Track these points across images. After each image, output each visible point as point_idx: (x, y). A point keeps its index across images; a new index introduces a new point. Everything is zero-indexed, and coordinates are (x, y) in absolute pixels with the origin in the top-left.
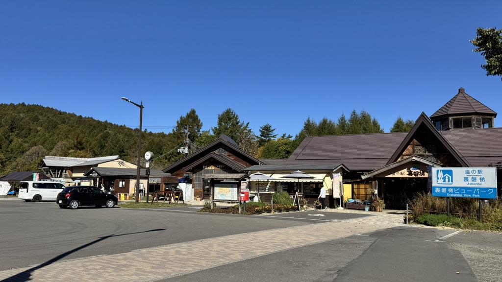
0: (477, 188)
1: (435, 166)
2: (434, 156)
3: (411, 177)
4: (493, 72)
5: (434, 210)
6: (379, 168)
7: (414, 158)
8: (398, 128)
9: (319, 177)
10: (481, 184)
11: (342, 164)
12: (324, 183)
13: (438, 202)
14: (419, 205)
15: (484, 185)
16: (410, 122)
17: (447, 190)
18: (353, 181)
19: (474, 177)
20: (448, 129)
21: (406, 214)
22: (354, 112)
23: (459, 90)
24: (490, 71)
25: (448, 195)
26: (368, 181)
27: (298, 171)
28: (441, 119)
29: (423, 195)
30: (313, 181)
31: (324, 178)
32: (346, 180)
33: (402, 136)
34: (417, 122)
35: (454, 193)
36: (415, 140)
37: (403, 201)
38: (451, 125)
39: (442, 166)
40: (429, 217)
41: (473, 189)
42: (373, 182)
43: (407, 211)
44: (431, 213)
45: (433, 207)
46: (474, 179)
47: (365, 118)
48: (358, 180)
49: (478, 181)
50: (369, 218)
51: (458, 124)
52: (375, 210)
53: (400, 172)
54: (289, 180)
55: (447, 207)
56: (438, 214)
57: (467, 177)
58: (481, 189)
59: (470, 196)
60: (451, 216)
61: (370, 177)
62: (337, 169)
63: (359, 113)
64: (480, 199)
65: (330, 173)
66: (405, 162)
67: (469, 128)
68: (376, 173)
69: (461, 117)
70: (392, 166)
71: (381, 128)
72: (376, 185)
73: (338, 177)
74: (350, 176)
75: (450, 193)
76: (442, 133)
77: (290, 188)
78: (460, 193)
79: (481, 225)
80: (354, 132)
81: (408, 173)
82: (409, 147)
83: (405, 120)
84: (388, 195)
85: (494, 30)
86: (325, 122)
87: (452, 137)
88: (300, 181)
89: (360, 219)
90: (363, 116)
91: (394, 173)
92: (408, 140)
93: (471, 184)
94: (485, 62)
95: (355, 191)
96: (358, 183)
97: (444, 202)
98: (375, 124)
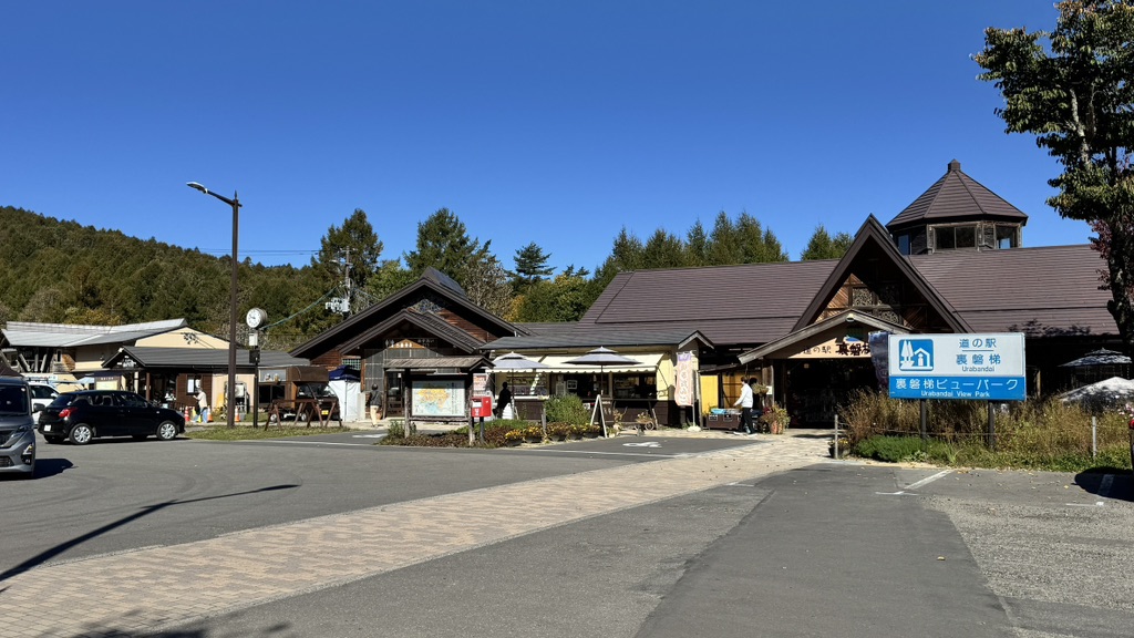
0: (984, 378)
1: (895, 331)
2: (895, 310)
3: (844, 356)
4: (1020, 124)
5: (893, 428)
6: (777, 338)
7: (851, 315)
8: (816, 250)
9: (647, 362)
10: (992, 370)
11: (698, 332)
12: (658, 374)
13: (901, 410)
14: (860, 417)
15: (1000, 370)
16: (844, 238)
17: (922, 383)
18: (720, 368)
19: (977, 354)
20: (925, 251)
21: (833, 436)
22: (722, 217)
23: (949, 165)
24: (1014, 123)
25: (924, 394)
26: (753, 366)
27: (602, 349)
28: (910, 230)
29: (868, 394)
30: (634, 370)
31: (659, 363)
32: (705, 367)
33: (826, 268)
34: (857, 236)
35: (936, 390)
36: (853, 277)
37: (828, 410)
38: (931, 243)
39: (912, 332)
40: (884, 442)
41: (975, 379)
42: (765, 370)
43: (836, 431)
44: (886, 434)
45: (892, 420)
46: (978, 360)
47: (748, 229)
48: (733, 365)
49: (987, 363)
50: (756, 447)
51: (946, 241)
52: (768, 431)
53: (820, 346)
54: (581, 369)
55: (920, 421)
56: (901, 435)
57: (964, 353)
58: (992, 379)
59: (969, 394)
60: (929, 439)
61: (757, 360)
62: (687, 341)
63: (734, 220)
64: (989, 401)
65: (670, 352)
66: (833, 324)
67: (970, 249)
68: (770, 349)
69: (953, 224)
70: (804, 334)
71: (783, 251)
72: (769, 376)
73: (689, 362)
74: (716, 359)
75: (928, 390)
76: (913, 260)
77: (584, 386)
78: (949, 390)
79: (991, 456)
80: (717, 261)
81: (838, 348)
82: (842, 292)
83: (832, 234)
84: (794, 396)
85: (1021, 32)
86: (659, 238)
87: (933, 269)
88: (605, 371)
89: (736, 451)
90: (744, 225)
91: (809, 348)
92: (840, 275)
93: (972, 369)
94: (1004, 103)
95: (726, 389)
96: (732, 373)
97: (915, 409)
98: (770, 242)
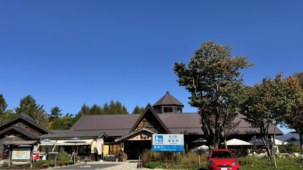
0: (174, 146)
1: (154, 133)
2: (154, 127)
3: (142, 139)
4: (182, 84)
5: (153, 159)
6: (125, 135)
7: (144, 129)
8: (136, 111)
9: (89, 142)
10: (176, 143)
11: (104, 133)
12: (92, 145)
13: (155, 154)
14: (145, 156)
15: (178, 144)
16: (143, 108)
17: (160, 147)
18: (110, 143)
19: (173, 139)
20: (161, 113)
21: (138, 162)
22: (112, 101)
23: (167, 92)
24: (181, 84)
25: (161, 150)
26: (118, 143)
27: (76, 138)
28: (158, 107)
29: (148, 150)
30: (85, 144)
31: (92, 142)
32: (106, 143)
33: (138, 116)
34: (146, 108)
35: (163, 149)
36: (144, 118)
37: (138, 154)
38: (163, 111)
39: (158, 134)
40: (151, 163)
41: (172, 146)
42: (122, 144)
43: (139, 160)
44: (152, 161)
45: (153, 157)
46: (173, 141)
47: (118, 105)
48: (113, 142)
49: (175, 142)
50: (118, 166)
51: (166, 110)
52: (122, 161)
53: (136, 137)
54: (69, 144)
55: (160, 157)
56: (155, 161)
57: (170, 139)
58: (177, 146)
59: (171, 150)
60: (162, 162)
61: (120, 141)
62: (101, 136)
63: (115, 102)
64: (176, 152)
65: (95, 138)
66: (139, 131)
67: (171, 113)
68: (123, 138)
69: (168, 106)
70: (132, 134)
71: (128, 111)
72: (123, 145)
73: (101, 141)
74: (109, 140)
75: (162, 149)
76: (158, 115)
77: (68, 149)
78: (167, 149)
79: (176, 166)
80: (113, 113)
81: (140, 137)
82: (142, 123)
83: (140, 107)
84: (129, 151)
85: (182, 63)
86: (95, 106)
87: (163, 117)
88: (76, 145)
89: (112, 167)
90: (117, 104)
91: (133, 137)
92: (141, 118)
93: (172, 143)
94: (178, 79)
95: (111, 149)
96: (113, 144)
97: (158, 154)
98: (124, 109)
